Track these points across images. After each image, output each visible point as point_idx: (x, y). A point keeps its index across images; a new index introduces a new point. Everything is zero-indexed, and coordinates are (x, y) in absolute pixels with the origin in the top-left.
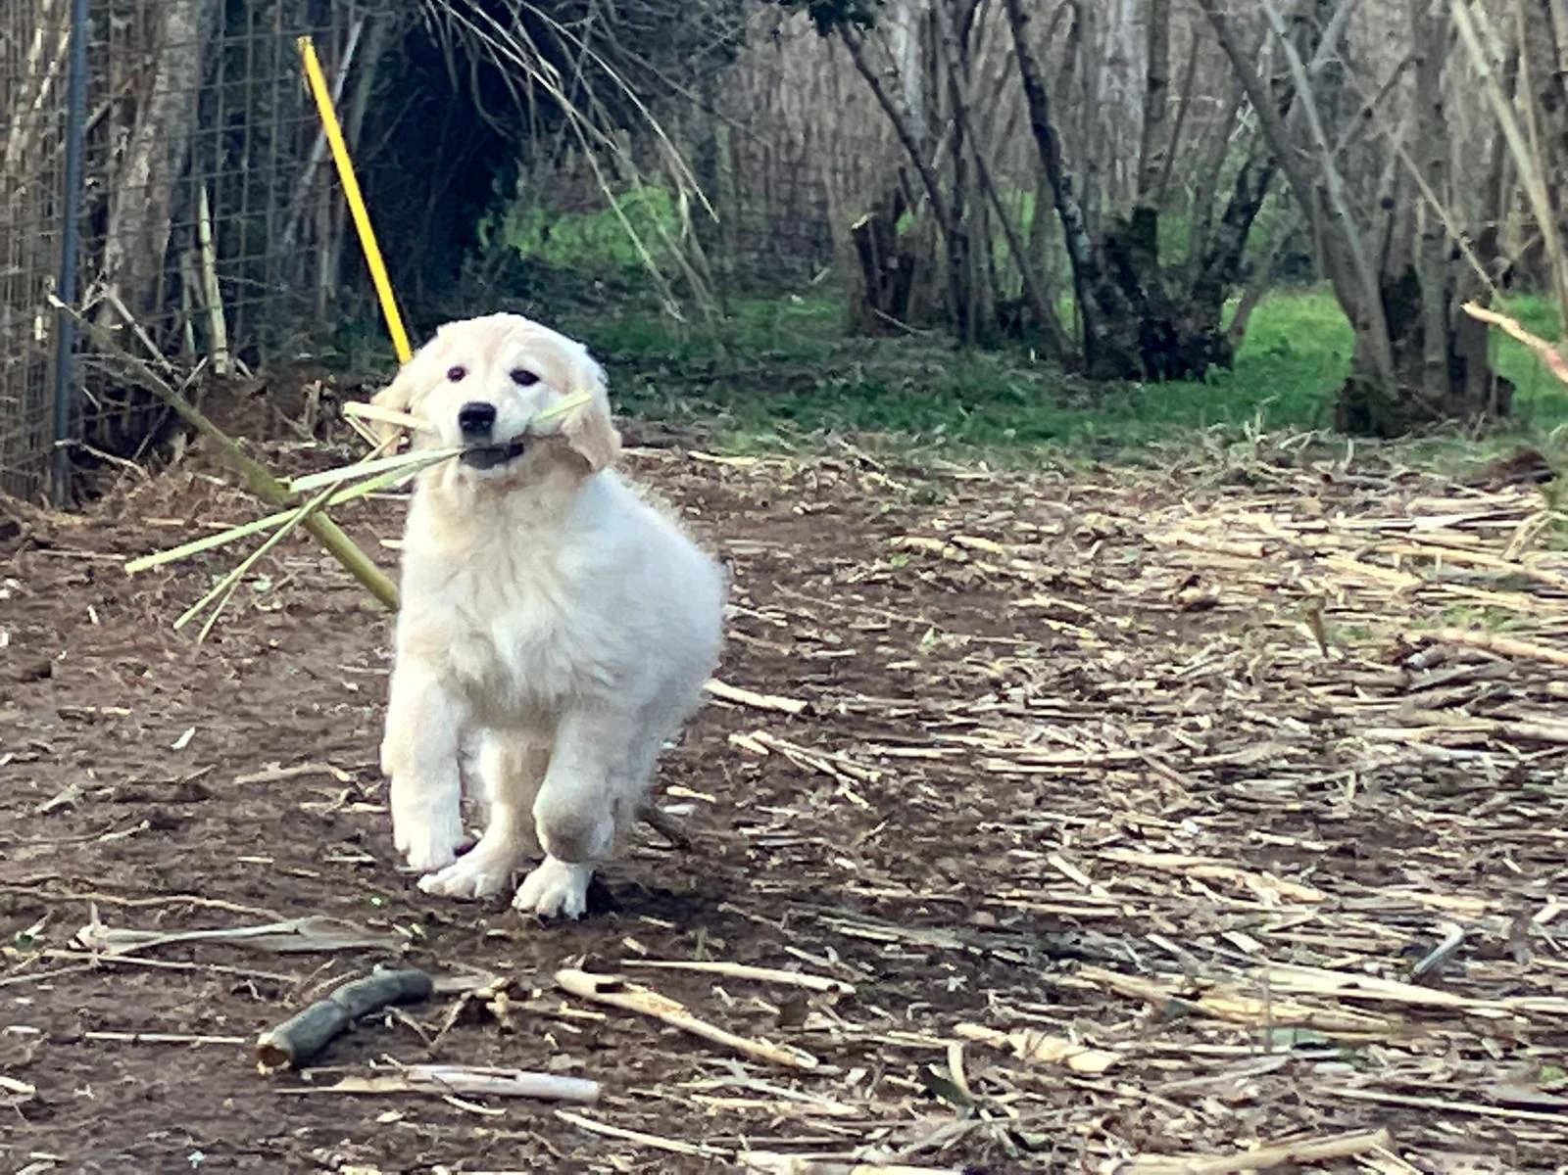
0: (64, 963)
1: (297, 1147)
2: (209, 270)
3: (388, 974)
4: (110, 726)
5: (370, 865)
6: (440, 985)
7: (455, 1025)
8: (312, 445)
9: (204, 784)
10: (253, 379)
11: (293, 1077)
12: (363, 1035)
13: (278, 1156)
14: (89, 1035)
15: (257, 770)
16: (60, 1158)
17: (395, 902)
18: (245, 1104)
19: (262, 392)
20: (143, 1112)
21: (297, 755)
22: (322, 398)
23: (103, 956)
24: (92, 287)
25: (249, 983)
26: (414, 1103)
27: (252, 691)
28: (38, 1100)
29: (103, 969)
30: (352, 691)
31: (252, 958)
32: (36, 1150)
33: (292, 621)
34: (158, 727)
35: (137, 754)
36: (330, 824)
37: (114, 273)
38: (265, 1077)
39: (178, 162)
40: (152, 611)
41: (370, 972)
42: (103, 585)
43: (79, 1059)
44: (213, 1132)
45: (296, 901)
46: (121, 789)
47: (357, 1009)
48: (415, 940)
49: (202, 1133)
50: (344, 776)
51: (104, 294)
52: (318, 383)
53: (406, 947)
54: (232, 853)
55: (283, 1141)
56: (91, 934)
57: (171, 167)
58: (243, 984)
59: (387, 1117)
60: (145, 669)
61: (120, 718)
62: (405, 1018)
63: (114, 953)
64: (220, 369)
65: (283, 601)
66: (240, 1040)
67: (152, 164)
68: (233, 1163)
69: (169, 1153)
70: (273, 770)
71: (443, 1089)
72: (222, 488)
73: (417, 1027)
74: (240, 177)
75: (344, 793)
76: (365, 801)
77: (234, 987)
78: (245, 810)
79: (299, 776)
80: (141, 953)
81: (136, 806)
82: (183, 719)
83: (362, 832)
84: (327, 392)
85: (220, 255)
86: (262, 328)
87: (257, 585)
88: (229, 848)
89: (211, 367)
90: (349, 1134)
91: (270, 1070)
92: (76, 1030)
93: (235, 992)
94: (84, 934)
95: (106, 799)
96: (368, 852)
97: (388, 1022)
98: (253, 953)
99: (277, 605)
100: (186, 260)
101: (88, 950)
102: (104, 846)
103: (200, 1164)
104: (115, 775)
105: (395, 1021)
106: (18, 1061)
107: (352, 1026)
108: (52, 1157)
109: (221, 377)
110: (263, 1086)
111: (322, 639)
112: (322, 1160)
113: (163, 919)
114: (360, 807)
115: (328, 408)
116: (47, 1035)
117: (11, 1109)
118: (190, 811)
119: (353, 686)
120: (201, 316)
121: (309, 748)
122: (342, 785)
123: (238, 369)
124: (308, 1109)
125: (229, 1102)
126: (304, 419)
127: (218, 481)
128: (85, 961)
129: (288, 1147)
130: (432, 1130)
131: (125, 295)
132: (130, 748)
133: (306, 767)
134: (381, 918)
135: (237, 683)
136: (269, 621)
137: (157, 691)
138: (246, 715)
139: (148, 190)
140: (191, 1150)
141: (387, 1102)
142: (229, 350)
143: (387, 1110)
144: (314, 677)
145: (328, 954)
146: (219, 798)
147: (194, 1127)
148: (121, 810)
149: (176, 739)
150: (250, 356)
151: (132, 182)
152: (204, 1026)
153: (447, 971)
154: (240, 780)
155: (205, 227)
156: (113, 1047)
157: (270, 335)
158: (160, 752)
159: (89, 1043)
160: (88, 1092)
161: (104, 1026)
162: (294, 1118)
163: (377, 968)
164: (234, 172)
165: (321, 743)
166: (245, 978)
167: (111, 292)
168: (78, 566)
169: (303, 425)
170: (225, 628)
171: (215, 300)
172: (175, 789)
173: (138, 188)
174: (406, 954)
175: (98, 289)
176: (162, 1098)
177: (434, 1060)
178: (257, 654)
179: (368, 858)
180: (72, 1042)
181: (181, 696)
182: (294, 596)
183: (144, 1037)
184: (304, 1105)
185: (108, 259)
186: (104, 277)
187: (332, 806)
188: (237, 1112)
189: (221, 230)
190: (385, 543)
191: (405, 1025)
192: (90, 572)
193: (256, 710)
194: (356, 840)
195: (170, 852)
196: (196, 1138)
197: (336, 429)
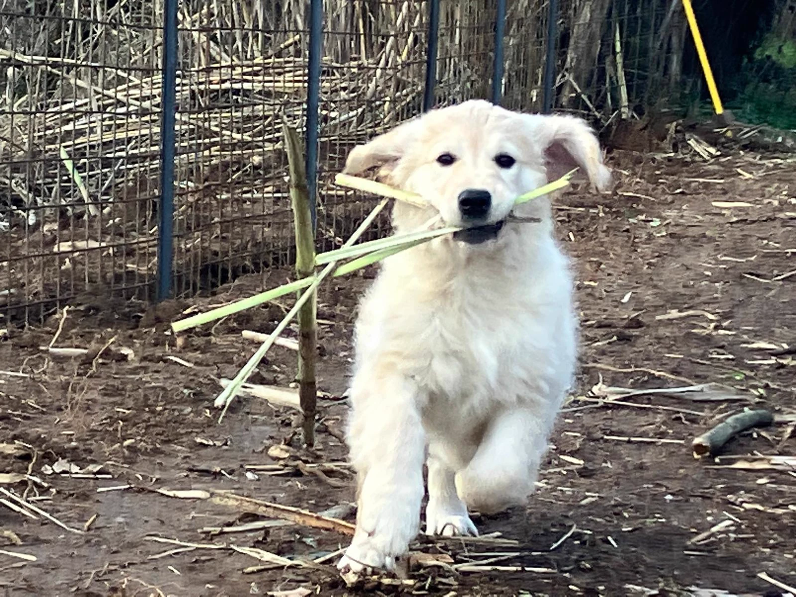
0: (586, 403)
1: (718, 494)
2: (620, 66)
3: (752, 412)
4: (589, 290)
5: (732, 360)
6: (777, 418)
7: (790, 438)
8: (672, 155)
9: (640, 319)
10: (640, 122)
11: (711, 460)
12: (742, 441)
13: (709, 498)
14: (606, 437)
15: (666, 313)
16: (602, 495)
17: (747, 378)
18: (690, 473)
19: (645, 128)
20: (638, 475)
21: (686, 306)
22: (677, 132)
23: (605, 401)
24: (560, 75)
25: (681, 415)
26: (774, 475)
27: (658, 275)
28: (585, 468)
29: (606, 407)
30: (708, 276)
31: (679, 403)
32: (588, 491)
33: (673, 241)
34: (613, 291)
35: (603, 304)
36: (709, 340)
37: (571, 67)
38: (697, 460)
39: (605, 11)
40: (601, 235)
41: (743, 411)
42: (576, 223)
43: (602, 449)
44: (675, 486)
45: (697, 377)
46: (598, 322)
47: (739, 428)
48: (761, 396)
49: (669, 485)
50: (711, 317)
51: (566, 78)
52: (675, 124)
53: (757, 400)
54: (660, 353)
55: (711, 490)
56: (600, 389)
57: (601, 13)
58: (678, 415)
59: (761, 481)
60: (601, 264)
61: (593, 287)
62: (764, 434)
63: (611, 399)
64: (624, 116)
65: (666, 231)
66: (682, 442)
67: (592, 12)
68: (687, 501)
69: (655, 495)
70: (674, 314)
71: (787, 468)
72: (628, 176)
73: (769, 438)
74: (636, 18)
75: (712, 325)
76: (725, 329)
77: (674, 416)
78: (663, 331)
79: (688, 316)
80: (624, 399)
81: (609, 330)
82: (625, 288)
83: (726, 344)
84: (679, 128)
85: (625, 58)
86: (646, 96)
87: (652, 224)
88: (660, 350)
89: (620, 115)
90: (742, 488)
91: (699, 457)
92: (599, 434)
93: (674, 419)
94: (595, 389)
95: (591, 326)
96: (730, 353)
97: (755, 435)
98: (679, 400)
99: (664, 234)
100: (608, 60)
101: (598, 397)
102: (595, 348)
103: (671, 501)
104: (594, 314)
105: (759, 435)
106: (574, 449)
107: (737, 436)
108: (597, 495)
109: (624, 120)
110: (697, 464)
111: (688, 250)
112: (732, 500)
113: (632, 384)
114: (721, 332)
115: (679, 136)
116: (585, 437)
117: (572, 471)
118: (635, 332)
119: (709, 273)
120: (615, 90)
121: (691, 303)
122: (712, 321)
123: (633, 117)
124: (721, 476)
125: (682, 471)
126: (666, 141)
127: (626, 172)
128: (597, 403)
129: (714, 494)
130: (785, 488)
131: (577, 79)
132: (599, 301)
133: (691, 312)
134: (742, 385)
135: (650, 271)
136: (662, 241)
137: (609, 275)
138: (655, 287)
139: (590, 25)
140: (666, 493)
141: (760, 474)
142: (629, 106)
143: (761, 477)
144: (688, 269)
145: (720, 402)
146: (648, 326)
147: (665, 483)
148: (601, 332)
149: (623, 297)
150: (639, 110)
151: (581, 22)
152: (663, 435)
153: (779, 412)
154: (658, 318)
155: (618, 44)
156: (618, 443)
157: (649, 99)
158: (616, 304)
159: (606, 441)
160: (609, 465)
161: (612, 433)
162: (716, 480)
163: (746, 409)
164: (633, 16)
165: (697, 300)
166: (678, 412)
167: (570, 77)
168: (562, 213)
169: (666, 144)
170: (640, 245)
171: (622, 81)
172: (626, 321)
173: (584, 24)
174: (758, 403)
175: (564, 76)
176: (647, 469)
177: (780, 454)
178: (658, 257)
179: (731, 357)
180: (598, 440)
181: (622, 277)
182: (672, 230)
183: (633, 439)
184: (719, 474)
185: (569, 60)
186: (567, 70)
187: (707, 332)
188: (686, 475)
189: (625, 46)
190: (714, 204)
191: (763, 437)
192: (569, 216)
193: (661, 284)
194: (722, 347)
195: (629, 352)
196: (667, 488)
197: (683, 147)
